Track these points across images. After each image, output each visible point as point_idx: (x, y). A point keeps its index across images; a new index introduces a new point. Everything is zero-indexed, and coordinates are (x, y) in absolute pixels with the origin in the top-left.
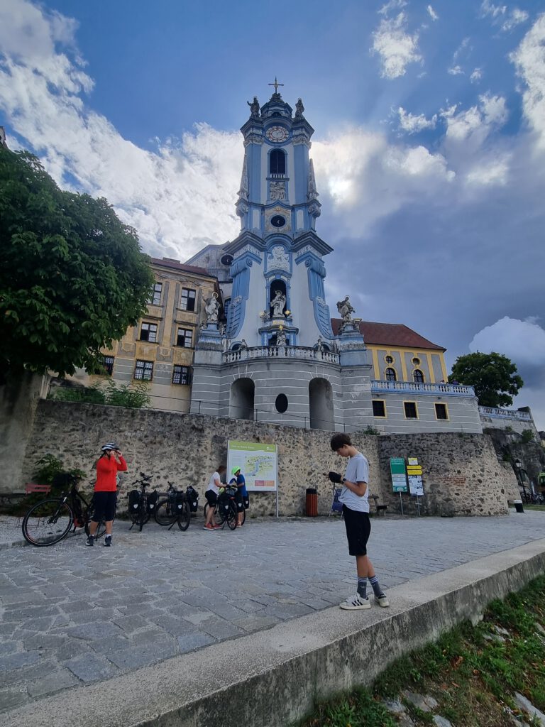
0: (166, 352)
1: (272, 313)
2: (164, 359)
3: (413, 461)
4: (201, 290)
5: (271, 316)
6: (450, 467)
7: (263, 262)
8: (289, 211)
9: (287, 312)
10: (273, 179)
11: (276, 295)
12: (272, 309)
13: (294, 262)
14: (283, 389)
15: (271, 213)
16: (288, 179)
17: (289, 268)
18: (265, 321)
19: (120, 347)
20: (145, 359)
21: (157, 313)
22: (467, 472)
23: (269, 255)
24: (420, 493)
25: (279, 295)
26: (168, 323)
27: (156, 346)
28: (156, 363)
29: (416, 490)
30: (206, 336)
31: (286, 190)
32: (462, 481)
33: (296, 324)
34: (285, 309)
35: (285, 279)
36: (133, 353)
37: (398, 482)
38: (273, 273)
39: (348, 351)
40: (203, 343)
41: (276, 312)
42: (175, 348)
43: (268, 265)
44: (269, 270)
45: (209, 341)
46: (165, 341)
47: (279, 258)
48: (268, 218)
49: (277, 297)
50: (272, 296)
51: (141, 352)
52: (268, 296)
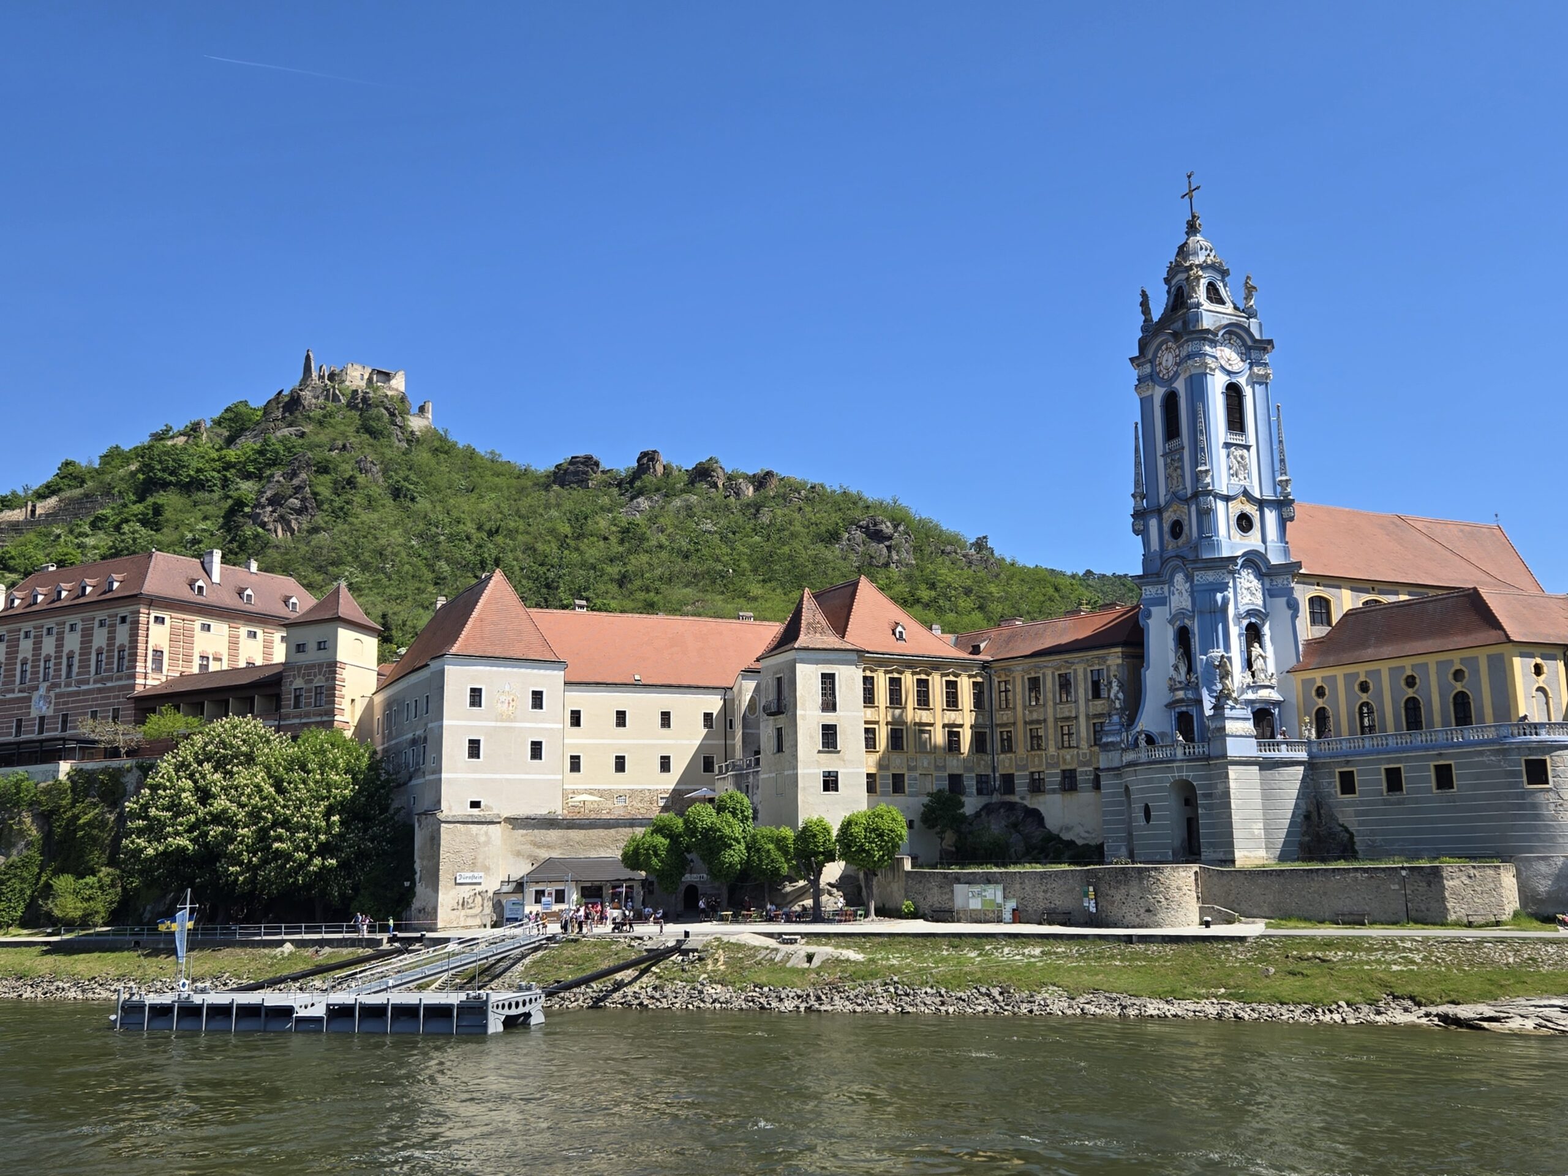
2: (1085, 764)
3: (1091, 889)
4: (1108, 667)
6: (1110, 893)
7: (1167, 602)
8: (1185, 509)
9: (1190, 677)
10: (1169, 454)
14: (1148, 797)
15: (1169, 516)
17: (1191, 608)
21: (1070, 711)
23: (1172, 589)
24: (1095, 911)
26: (1082, 719)
27: (1075, 751)
29: (1092, 908)
30: (1107, 734)
31: (1182, 469)
32: (1113, 903)
34: (1189, 672)
35: (1189, 624)
36: (1056, 765)
38: (1178, 616)
40: (1104, 744)
43: (1173, 605)
44: (1173, 611)
45: (1110, 740)
46: (1082, 743)
47: (1180, 592)
48: (1166, 527)
51: (1064, 760)
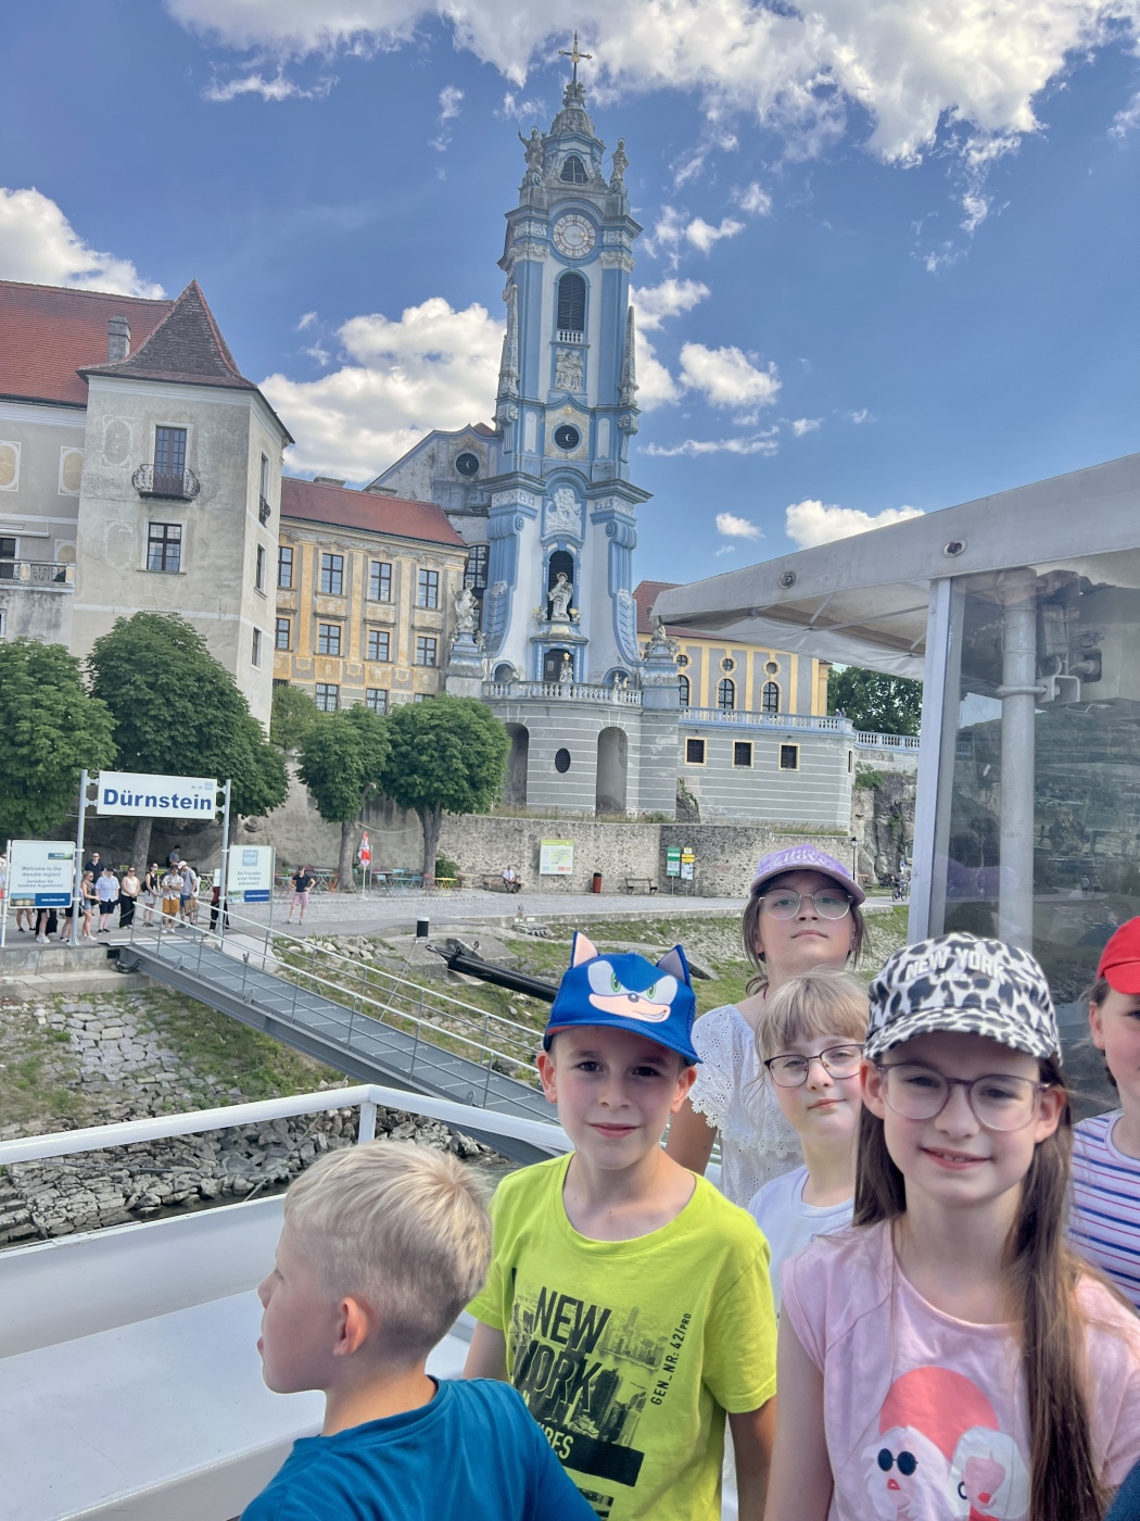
0: (403, 674)
1: (550, 612)
2: (401, 686)
3: (688, 850)
4: (446, 572)
5: (549, 618)
6: (721, 857)
7: (539, 515)
8: (586, 418)
9: (573, 611)
10: (562, 346)
11: (557, 581)
12: (551, 605)
13: (588, 519)
14: (566, 742)
15: (555, 419)
16: (588, 347)
17: (579, 532)
18: (540, 623)
19: (345, 671)
20: (378, 686)
21: (388, 615)
22: (734, 862)
23: (550, 503)
24: (690, 877)
25: (562, 580)
26: (404, 630)
27: (390, 667)
28: (392, 691)
29: (687, 875)
30: (461, 656)
31: (585, 371)
32: (729, 869)
33: (585, 633)
34: (570, 606)
35: (573, 550)
36: (361, 680)
37: (672, 868)
38: (554, 539)
39: (655, 687)
40: (456, 666)
41: (556, 613)
42: (415, 669)
43: (549, 523)
44: (548, 531)
45: (465, 663)
46: (401, 658)
47: (565, 513)
48: (550, 430)
49: (559, 585)
50: (552, 582)
51: (372, 676)
52: (546, 580)
